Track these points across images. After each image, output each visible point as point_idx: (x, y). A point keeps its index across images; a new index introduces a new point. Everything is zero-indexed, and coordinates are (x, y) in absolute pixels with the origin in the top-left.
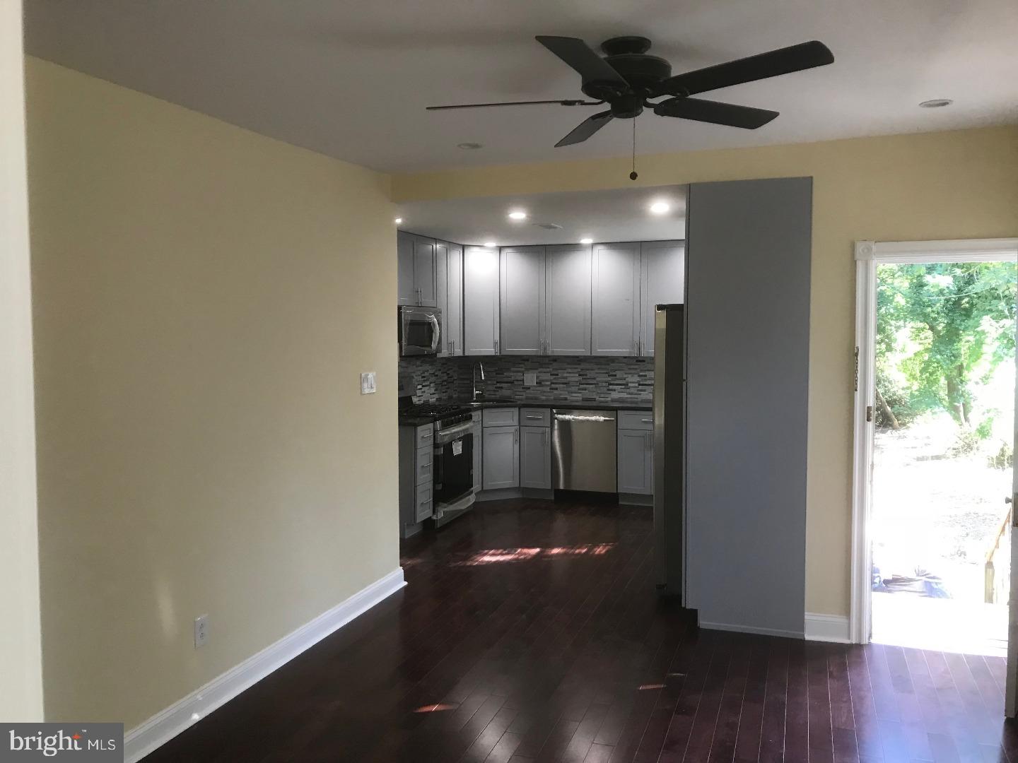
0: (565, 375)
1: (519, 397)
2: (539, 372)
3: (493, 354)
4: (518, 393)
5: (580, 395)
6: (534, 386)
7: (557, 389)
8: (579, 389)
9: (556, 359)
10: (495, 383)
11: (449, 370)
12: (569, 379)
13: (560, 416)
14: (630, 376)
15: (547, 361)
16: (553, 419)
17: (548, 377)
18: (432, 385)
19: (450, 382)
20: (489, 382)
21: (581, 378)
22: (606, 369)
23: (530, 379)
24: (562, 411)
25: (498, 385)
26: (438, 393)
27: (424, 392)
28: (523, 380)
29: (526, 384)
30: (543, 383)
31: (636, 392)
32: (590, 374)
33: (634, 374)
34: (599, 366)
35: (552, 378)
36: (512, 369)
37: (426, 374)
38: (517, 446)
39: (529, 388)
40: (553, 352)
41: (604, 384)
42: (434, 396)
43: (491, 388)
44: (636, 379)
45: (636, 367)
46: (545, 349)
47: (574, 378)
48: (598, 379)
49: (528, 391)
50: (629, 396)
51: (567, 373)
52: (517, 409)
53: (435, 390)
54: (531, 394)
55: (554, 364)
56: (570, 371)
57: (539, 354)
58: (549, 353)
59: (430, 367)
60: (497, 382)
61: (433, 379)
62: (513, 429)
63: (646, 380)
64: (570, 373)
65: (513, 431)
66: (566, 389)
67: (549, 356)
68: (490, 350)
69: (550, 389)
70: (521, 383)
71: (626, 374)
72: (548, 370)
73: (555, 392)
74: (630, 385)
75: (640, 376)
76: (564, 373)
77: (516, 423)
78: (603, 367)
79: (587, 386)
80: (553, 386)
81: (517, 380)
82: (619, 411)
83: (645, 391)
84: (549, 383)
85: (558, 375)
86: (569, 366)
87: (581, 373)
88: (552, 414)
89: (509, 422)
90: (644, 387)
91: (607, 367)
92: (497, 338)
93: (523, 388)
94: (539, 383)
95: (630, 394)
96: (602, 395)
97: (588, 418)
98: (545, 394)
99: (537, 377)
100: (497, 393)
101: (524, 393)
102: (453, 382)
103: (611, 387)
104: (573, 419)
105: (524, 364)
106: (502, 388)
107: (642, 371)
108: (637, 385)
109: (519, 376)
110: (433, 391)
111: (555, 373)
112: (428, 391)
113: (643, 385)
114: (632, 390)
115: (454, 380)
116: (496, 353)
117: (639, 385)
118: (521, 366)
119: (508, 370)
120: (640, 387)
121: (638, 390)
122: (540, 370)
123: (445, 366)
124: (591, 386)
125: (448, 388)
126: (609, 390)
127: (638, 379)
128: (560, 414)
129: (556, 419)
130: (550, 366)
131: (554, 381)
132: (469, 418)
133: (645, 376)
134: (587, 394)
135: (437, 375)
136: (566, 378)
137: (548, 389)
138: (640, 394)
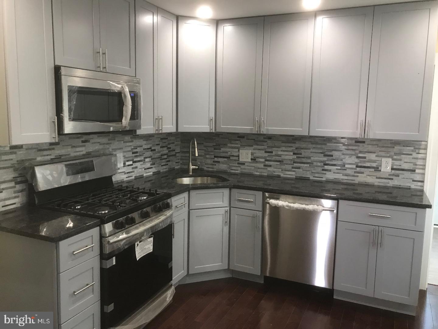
0: (280, 153)
1: (234, 171)
2: (254, 149)
3: (208, 131)
4: (234, 168)
5: (294, 173)
6: (249, 162)
7: (270, 166)
8: (293, 168)
9: (270, 137)
10: (213, 157)
11: (169, 144)
12: (283, 157)
13: (273, 202)
14: (347, 157)
15: (262, 138)
16: (264, 203)
17: (262, 154)
18: (147, 160)
19: (172, 155)
20: (207, 156)
21: (295, 157)
22: (322, 148)
23: (245, 155)
24: (276, 195)
25: (216, 159)
26: (155, 167)
27: (136, 167)
28: (238, 156)
29: (241, 160)
30: (258, 160)
31: (353, 173)
32: (305, 153)
33: (352, 155)
34: (314, 146)
35: (267, 155)
36: (229, 145)
37: (138, 150)
38: (226, 229)
39: (244, 164)
40: (267, 129)
41: (319, 164)
42: (150, 170)
43: (209, 161)
44: (354, 160)
45: (354, 148)
46: (260, 127)
47: (289, 156)
48: (312, 158)
49: (242, 167)
50: (346, 178)
51: (281, 151)
52: (229, 189)
53: (151, 165)
54: (245, 169)
55: (269, 141)
56: (284, 149)
57: (254, 133)
58: (264, 131)
59: (145, 142)
60: (215, 157)
61: (149, 153)
62: (222, 211)
63: (365, 162)
64: (284, 151)
65: (223, 212)
66: (279, 166)
67: (265, 135)
68: (204, 127)
69: (265, 166)
70: (237, 158)
71: (343, 154)
72: (263, 147)
73: (269, 169)
74: (346, 166)
75: (358, 157)
76: (277, 150)
77: (226, 203)
78: (319, 146)
79: (302, 165)
80: (267, 162)
81: (233, 156)
82: (340, 201)
83: (362, 173)
84: (263, 160)
85: (272, 152)
86: (283, 144)
87: (296, 152)
88: (264, 198)
89: (220, 203)
90: (362, 170)
91: (323, 146)
92: (212, 115)
93: (238, 164)
94: (254, 160)
95: (346, 175)
96: (317, 175)
97: (304, 206)
98: (259, 170)
99: (252, 154)
100: (215, 167)
101: (239, 168)
102: (175, 155)
103: (326, 167)
104: (287, 206)
105: (239, 140)
106: (219, 162)
107: (360, 152)
108: (354, 166)
109: (235, 152)
110: (148, 165)
111: (270, 150)
112: (143, 166)
113: (361, 167)
114: (348, 172)
115: (176, 153)
116: (211, 129)
117: (357, 166)
118: (237, 142)
119: (225, 145)
120: (358, 169)
121: (355, 172)
122: (255, 146)
123: (164, 141)
124: (306, 165)
125: (169, 161)
126: (323, 170)
127: (357, 160)
128: (273, 198)
129: (269, 203)
130: (265, 144)
131: (268, 159)
132: (168, 206)
133: (365, 158)
134: (300, 173)
135: (155, 150)
136: (280, 156)
137: (261, 166)
138: (357, 176)
